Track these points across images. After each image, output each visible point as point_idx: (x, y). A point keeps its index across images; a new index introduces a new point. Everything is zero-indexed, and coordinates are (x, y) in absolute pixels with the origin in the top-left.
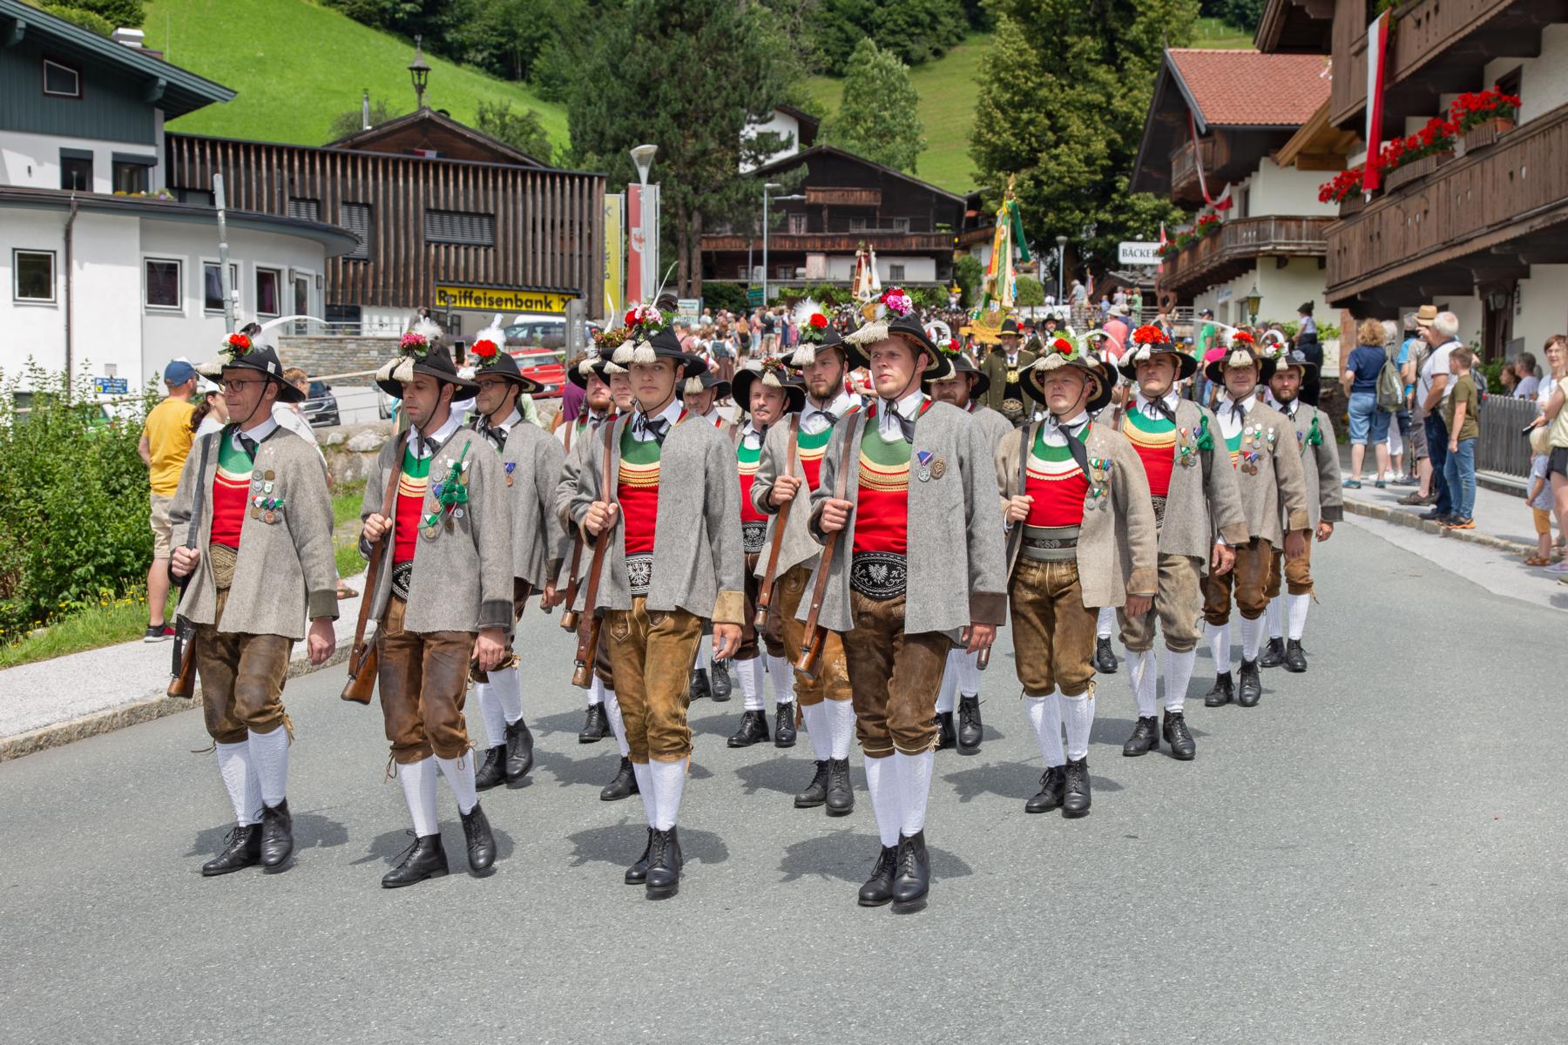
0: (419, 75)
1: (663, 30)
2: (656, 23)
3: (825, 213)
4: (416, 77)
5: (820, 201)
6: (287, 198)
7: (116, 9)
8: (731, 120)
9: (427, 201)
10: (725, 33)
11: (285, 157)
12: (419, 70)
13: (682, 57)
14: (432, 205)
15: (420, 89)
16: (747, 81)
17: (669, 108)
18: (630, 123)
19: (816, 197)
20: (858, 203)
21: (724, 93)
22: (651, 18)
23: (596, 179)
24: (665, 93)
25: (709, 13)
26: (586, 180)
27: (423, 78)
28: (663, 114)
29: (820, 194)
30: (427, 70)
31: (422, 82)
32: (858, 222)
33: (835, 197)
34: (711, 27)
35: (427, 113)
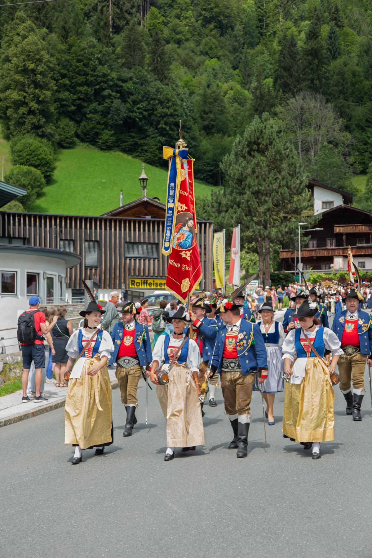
0: (144, 182)
1: (249, 153)
3: (344, 237)
4: (142, 183)
5: (342, 231)
6: (58, 239)
7: (43, 165)
8: (281, 193)
9: (125, 238)
11: (58, 220)
12: (144, 179)
14: (128, 240)
15: (144, 188)
16: (290, 174)
17: (251, 190)
18: (233, 197)
19: (340, 230)
20: (361, 231)
21: (278, 181)
22: (243, 148)
23: (208, 224)
24: (250, 182)
25: (271, 144)
26: (203, 225)
27: (145, 183)
28: (248, 192)
29: (342, 228)
30: (147, 179)
31: (145, 185)
32: (361, 241)
33: (349, 229)
34: (271, 152)
35: (145, 199)
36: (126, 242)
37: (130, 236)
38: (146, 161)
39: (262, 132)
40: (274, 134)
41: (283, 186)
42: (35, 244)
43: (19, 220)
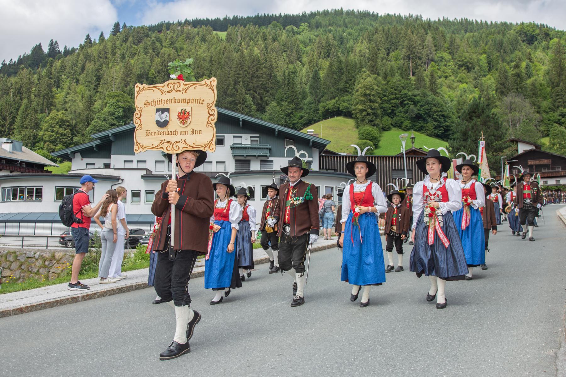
1: (470, 118)
2: (468, 116)
3: (534, 167)
4: (412, 140)
5: (532, 164)
10: (488, 116)
12: (413, 138)
13: (475, 124)
14: (394, 168)
15: (413, 142)
16: (495, 129)
20: (544, 163)
25: (483, 112)
27: (414, 140)
28: (469, 140)
29: (532, 162)
30: (415, 138)
32: (545, 169)
33: (537, 162)
34: (484, 116)
35: (413, 148)
36: (393, 170)
37: (395, 166)
38: (427, 135)
39: (477, 105)
40: (485, 107)
41: (491, 136)
42: (340, 171)
43: (331, 159)
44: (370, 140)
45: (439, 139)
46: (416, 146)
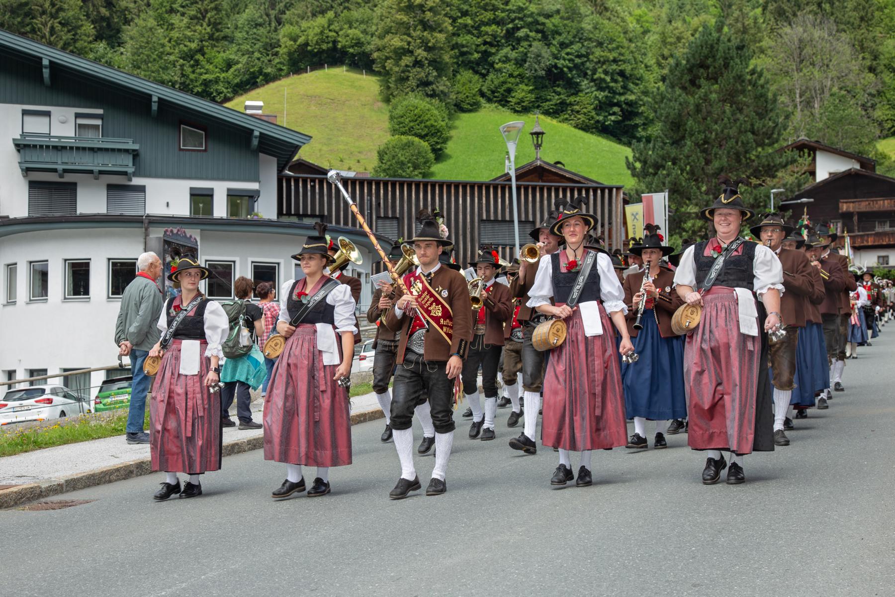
0: (537, 138)
1: (693, 82)
2: (687, 77)
3: (855, 218)
4: (535, 139)
5: (851, 210)
6: (374, 217)
7: (432, 135)
8: (743, 143)
9: (480, 214)
10: (739, 78)
11: (374, 187)
12: (538, 134)
13: (706, 99)
14: (484, 217)
15: (538, 146)
16: (757, 114)
17: (693, 138)
18: (665, 152)
19: (848, 207)
20: (882, 209)
21: (738, 124)
22: (682, 74)
23: (614, 190)
24: (691, 127)
25: (726, 66)
26: (607, 191)
27: (540, 139)
28: (689, 143)
29: (851, 205)
30: (543, 133)
31: (540, 142)
32: (882, 223)
33: (863, 206)
34: (728, 76)
35: (539, 163)
36: (481, 221)
37: (488, 211)
39: (712, 47)
40: (733, 53)
41: (746, 132)
42: (338, 222)
43: (313, 187)
44: (422, 137)
45: (607, 138)
46: (548, 156)
